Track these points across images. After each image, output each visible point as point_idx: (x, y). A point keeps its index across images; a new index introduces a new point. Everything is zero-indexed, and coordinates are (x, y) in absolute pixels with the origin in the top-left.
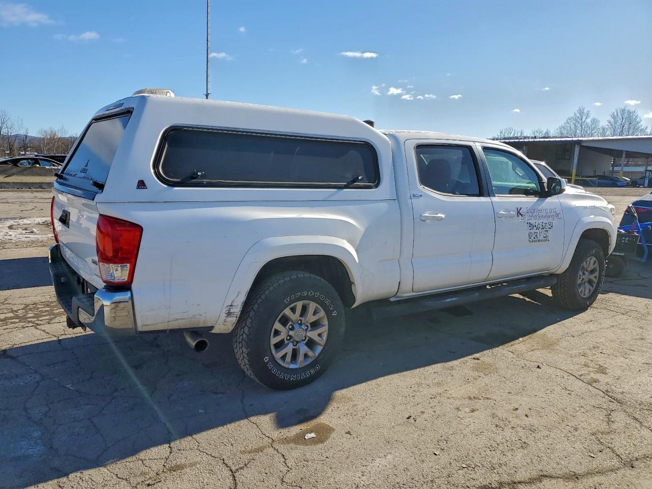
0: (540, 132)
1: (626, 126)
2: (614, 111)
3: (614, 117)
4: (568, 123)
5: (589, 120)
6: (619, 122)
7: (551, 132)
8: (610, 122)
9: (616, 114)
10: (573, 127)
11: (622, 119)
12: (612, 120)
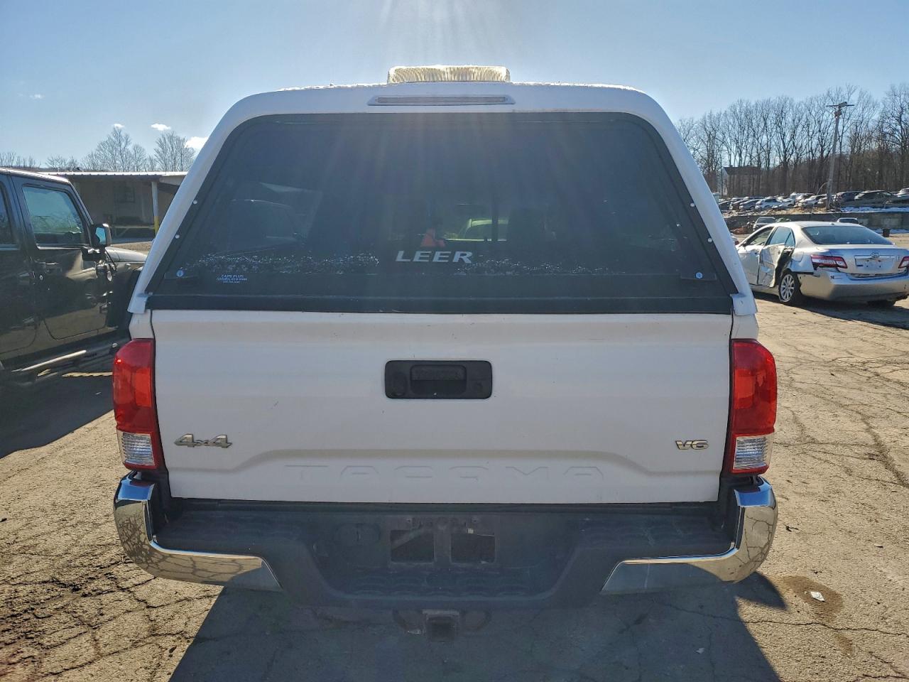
0: (62, 161)
1: (178, 158)
2: (161, 137)
3: (161, 145)
4: (102, 150)
5: (130, 148)
6: (169, 154)
7: (78, 161)
8: (158, 152)
9: (163, 141)
10: (110, 156)
11: (172, 148)
12: (160, 149)
